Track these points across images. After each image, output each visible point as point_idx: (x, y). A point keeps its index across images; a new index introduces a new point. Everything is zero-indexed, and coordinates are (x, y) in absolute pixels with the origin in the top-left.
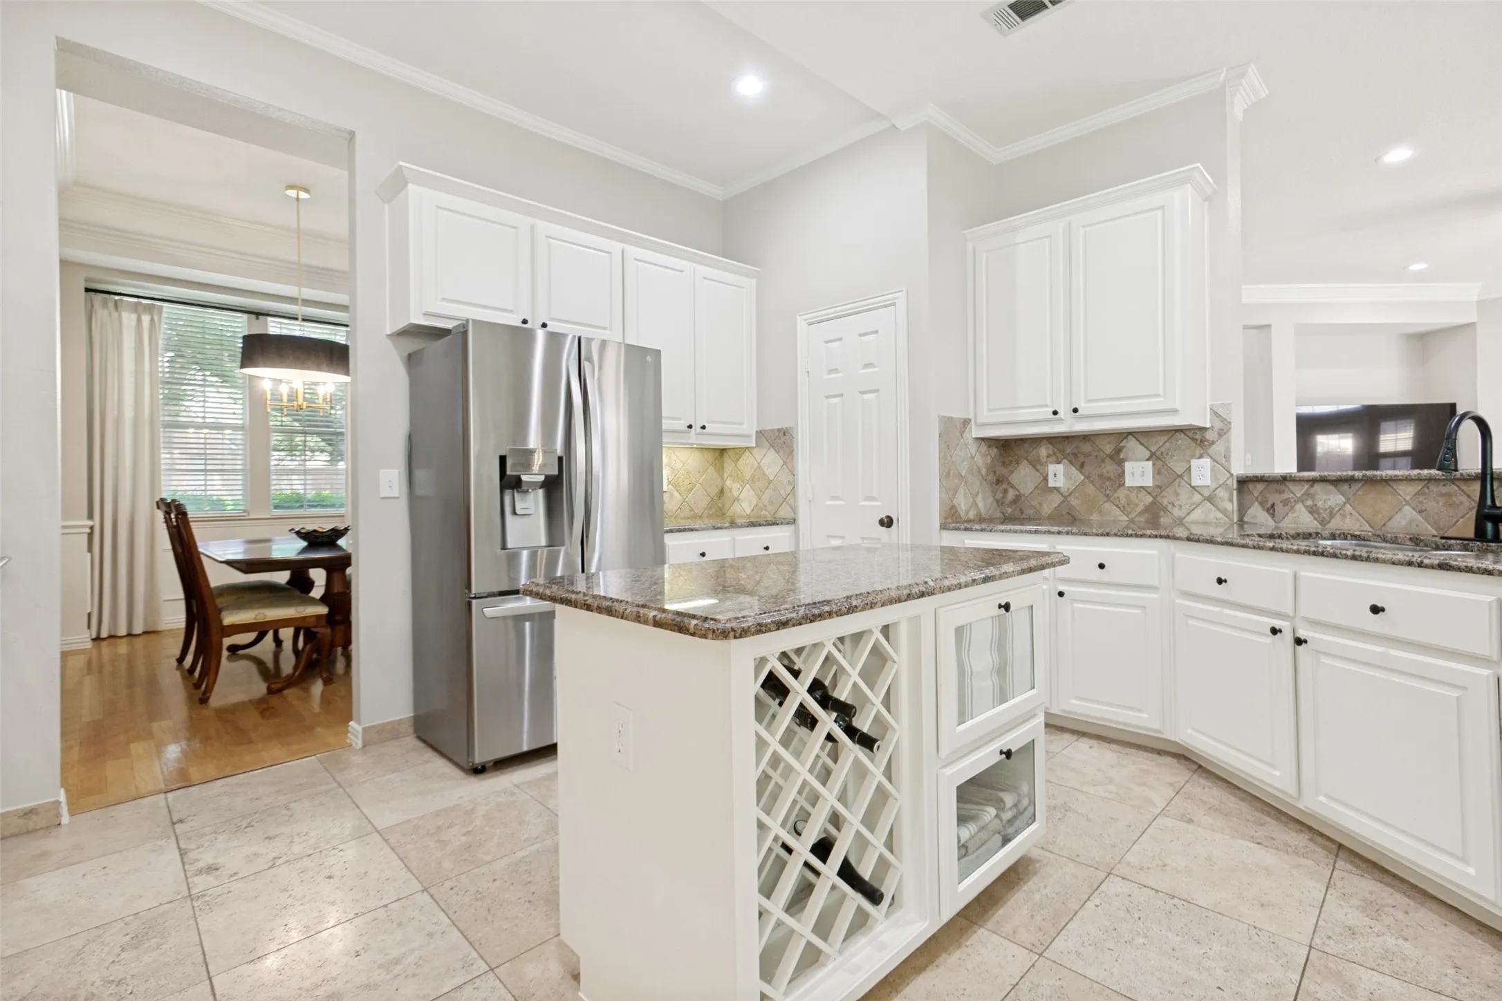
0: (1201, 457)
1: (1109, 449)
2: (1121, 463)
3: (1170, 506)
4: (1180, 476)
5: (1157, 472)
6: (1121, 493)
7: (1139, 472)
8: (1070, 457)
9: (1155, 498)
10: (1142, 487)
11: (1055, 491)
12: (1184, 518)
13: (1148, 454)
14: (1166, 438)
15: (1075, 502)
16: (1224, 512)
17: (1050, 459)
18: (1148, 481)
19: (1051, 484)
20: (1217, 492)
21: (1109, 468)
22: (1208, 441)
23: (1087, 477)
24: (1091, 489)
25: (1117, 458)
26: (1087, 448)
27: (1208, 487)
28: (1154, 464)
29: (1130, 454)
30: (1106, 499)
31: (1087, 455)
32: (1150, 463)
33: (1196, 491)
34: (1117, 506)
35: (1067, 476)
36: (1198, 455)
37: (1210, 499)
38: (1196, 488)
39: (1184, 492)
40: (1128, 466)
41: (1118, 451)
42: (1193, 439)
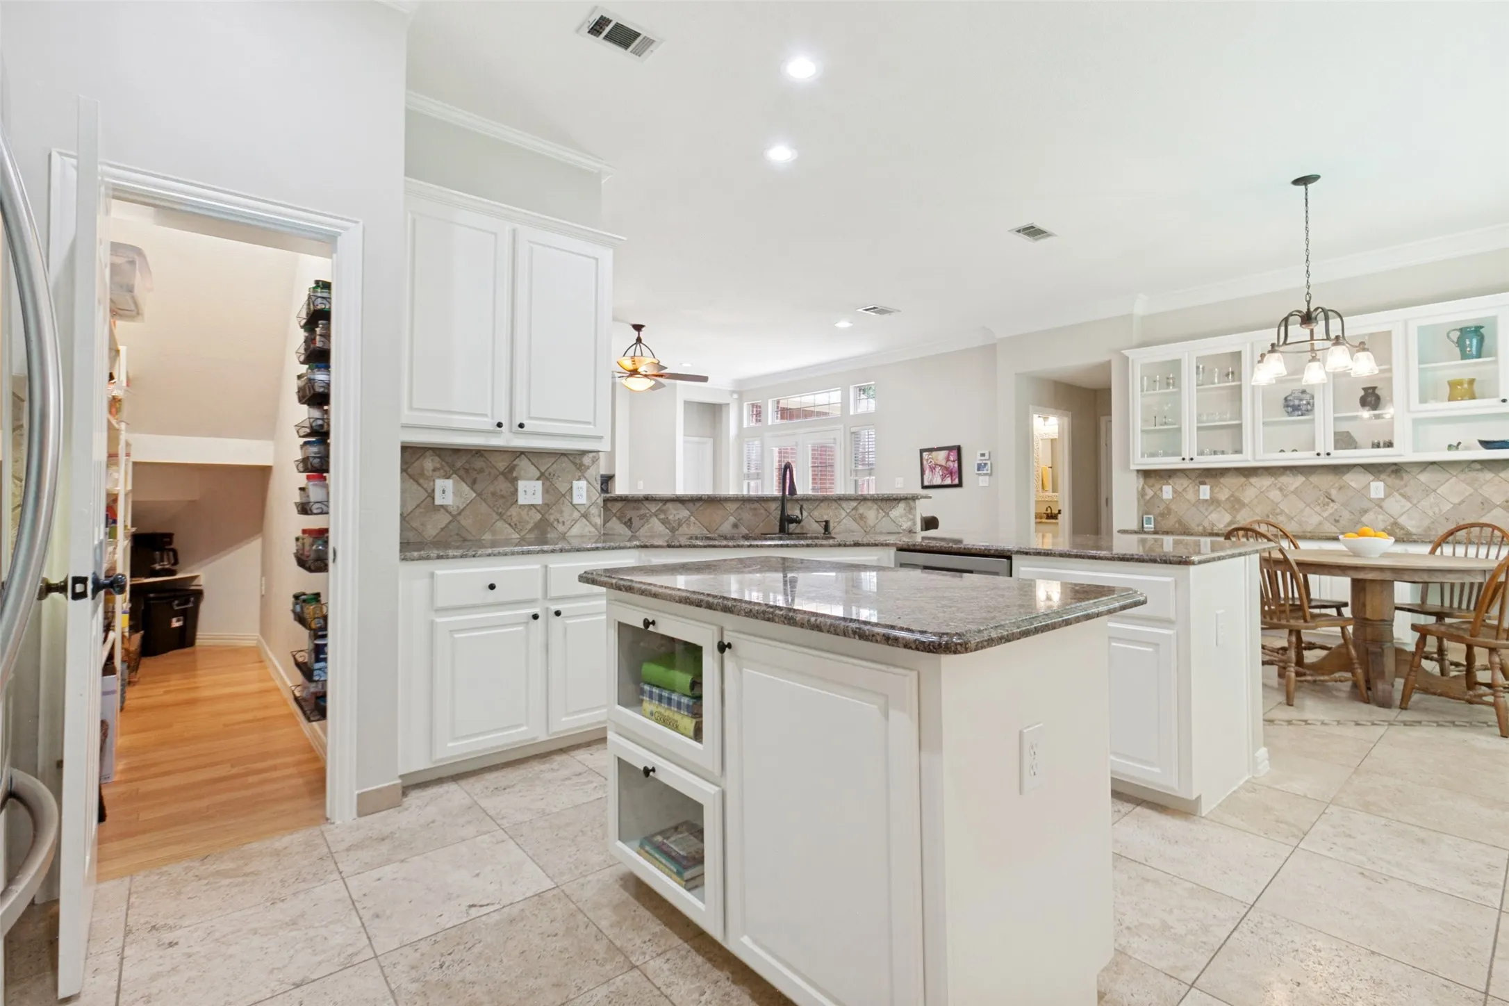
0: (579, 479)
1: (502, 465)
2: (514, 481)
3: (556, 523)
4: (564, 495)
5: (546, 491)
6: (514, 511)
7: (530, 491)
8: (462, 472)
9: (543, 515)
10: (532, 505)
11: (442, 510)
12: (566, 533)
13: (538, 474)
14: (553, 460)
15: (466, 521)
16: (595, 526)
17: (437, 473)
18: (538, 500)
19: (438, 502)
20: (590, 509)
21: (502, 486)
22: (584, 465)
23: (479, 495)
24: (484, 508)
25: (510, 476)
26: (479, 463)
27: (584, 504)
28: (543, 484)
29: (522, 472)
30: (498, 517)
31: (481, 471)
32: (540, 483)
33: (576, 509)
34: (510, 524)
35: (457, 493)
36: (577, 477)
37: (585, 516)
38: (577, 507)
39: (567, 509)
40: (522, 485)
41: (511, 468)
42: (575, 464)
